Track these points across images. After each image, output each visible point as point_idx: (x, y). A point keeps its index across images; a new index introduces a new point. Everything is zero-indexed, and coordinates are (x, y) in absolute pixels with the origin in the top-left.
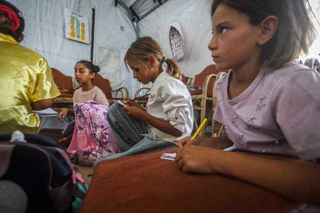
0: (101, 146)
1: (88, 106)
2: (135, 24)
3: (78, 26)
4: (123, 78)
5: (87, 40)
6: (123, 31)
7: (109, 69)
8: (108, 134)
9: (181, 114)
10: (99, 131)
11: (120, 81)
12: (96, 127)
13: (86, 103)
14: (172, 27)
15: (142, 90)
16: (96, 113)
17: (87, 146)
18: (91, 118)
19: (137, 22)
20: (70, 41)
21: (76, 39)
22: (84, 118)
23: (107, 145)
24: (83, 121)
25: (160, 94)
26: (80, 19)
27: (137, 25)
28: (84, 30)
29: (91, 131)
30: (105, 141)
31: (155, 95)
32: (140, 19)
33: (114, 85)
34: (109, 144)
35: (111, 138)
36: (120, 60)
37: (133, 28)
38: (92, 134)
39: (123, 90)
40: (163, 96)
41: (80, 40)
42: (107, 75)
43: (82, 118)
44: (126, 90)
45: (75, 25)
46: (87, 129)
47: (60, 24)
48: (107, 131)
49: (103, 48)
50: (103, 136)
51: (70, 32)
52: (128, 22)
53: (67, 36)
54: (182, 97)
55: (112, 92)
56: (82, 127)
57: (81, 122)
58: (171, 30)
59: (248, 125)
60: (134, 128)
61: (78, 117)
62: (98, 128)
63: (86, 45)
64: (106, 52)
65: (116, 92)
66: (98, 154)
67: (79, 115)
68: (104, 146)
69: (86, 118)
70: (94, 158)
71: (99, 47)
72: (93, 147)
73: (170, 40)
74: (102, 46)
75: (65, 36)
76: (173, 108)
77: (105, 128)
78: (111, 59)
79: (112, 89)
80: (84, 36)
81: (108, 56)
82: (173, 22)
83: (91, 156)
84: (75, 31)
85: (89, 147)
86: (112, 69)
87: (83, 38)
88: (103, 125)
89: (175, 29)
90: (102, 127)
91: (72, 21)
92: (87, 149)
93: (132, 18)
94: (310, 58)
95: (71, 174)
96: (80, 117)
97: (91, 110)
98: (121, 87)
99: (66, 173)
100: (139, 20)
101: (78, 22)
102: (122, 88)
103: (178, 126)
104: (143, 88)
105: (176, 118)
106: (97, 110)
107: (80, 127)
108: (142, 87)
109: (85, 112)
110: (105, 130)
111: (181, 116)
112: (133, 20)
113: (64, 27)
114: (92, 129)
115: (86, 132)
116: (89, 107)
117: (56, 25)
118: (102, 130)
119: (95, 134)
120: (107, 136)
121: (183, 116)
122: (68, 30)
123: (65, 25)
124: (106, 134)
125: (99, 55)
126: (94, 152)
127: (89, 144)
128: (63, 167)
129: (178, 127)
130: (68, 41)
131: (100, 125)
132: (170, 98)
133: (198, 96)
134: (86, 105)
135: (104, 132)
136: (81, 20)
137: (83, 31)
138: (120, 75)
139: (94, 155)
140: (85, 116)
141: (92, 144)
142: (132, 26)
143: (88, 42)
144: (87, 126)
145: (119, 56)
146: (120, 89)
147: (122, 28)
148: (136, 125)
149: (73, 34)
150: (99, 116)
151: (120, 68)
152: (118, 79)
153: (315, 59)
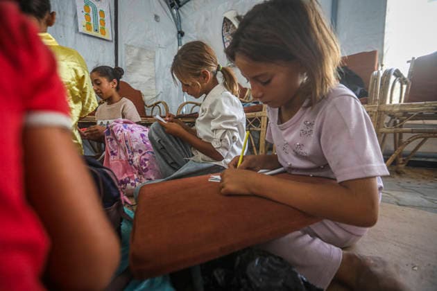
0: (139, 174)
1: (120, 126)
2: (175, 11)
3: (95, 15)
4: (160, 89)
5: (109, 35)
6: (158, 21)
7: (142, 77)
8: (148, 160)
9: (227, 137)
10: (136, 157)
11: (157, 92)
12: (133, 152)
13: (118, 122)
14: (225, 18)
15: (186, 105)
16: (131, 134)
17: (123, 174)
18: (126, 141)
19: (177, 9)
20: (86, 37)
21: (93, 33)
22: (116, 140)
23: (147, 173)
24: (116, 144)
25: (211, 111)
26: (97, 4)
27: (178, 13)
28: (104, 21)
29: (126, 157)
30: (144, 168)
31: (206, 109)
32: (181, 4)
33: (148, 98)
34: (149, 171)
35: (152, 164)
36: (154, 62)
37: (171, 17)
38: (129, 160)
39: (161, 105)
40: (214, 113)
41: (99, 35)
42: (138, 84)
43: (114, 141)
44: (165, 104)
45: (91, 14)
46: (122, 154)
47: (71, 12)
48: (147, 156)
49: (130, 46)
50: (142, 163)
51: (85, 24)
52: (164, 9)
53: (82, 29)
54: (233, 117)
55: (146, 108)
56: (115, 152)
57: (113, 146)
58: (224, 22)
59: (296, 153)
60: (179, 150)
61: (109, 140)
62: (135, 153)
63: (109, 43)
64: (136, 51)
65: (151, 108)
66: (137, 183)
67: (111, 137)
68: (144, 173)
69: (120, 141)
70: (133, 187)
71: (125, 44)
72: (130, 175)
73: (223, 37)
74: (129, 43)
75: (78, 30)
76: (221, 128)
77: (143, 152)
78: (143, 63)
79: (146, 103)
80: (104, 29)
81: (138, 58)
82: (226, 12)
83: (129, 185)
84: (92, 22)
85: (125, 176)
86: (145, 76)
87: (103, 32)
88: (141, 149)
89: (229, 21)
90: (140, 151)
91: (86, 7)
92: (123, 178)
93: (169, 3)
94: (390, 68)
95: (119, 195)
96: (111, 140)
97: (126, 132)
98: (158, 101)
99: (115, 194)
100: (180, 6)
101: (95, 8)
102: (159, 103)
103: (220, 149)
104: (187, 103)
105: (221, 140)
106: (132, 131)
107: (112, 152)
108: (185, 101)
109: (118, 134)
110: (143, 155)
111: (226, 139)
112: (172, 6)
113: (76, 16)
114: (129, 155)
115: (120, 158)
116: (122, 127)
117: (64, 14)
118: (140, 155)
119: (132, 160)
120: (146, 162)
121: (228, 139)
122: (82, 21)
123: (76, 13)
124: (146, 160)
125: (125, 57)
126: (132, 181)
127: (125, 171)
128: (112, 188)
129: (220, 151)
130: (82, 36)
131: (137, 150)
132: (220, 116)
133: (257, 113)
134: (118, 125)
135: (143, 157)
136: (99, 7)
137: (103, 23)
138: (156, 85)
139: (132, 184)
140: (119, 139)
141: (128, 172)
142: (171, 15)
143: (110, 38)
144: (121, 150)
145: (154, 58)
146: (156, 104)
147: (156, 17)
148: (181, 147)
149: (88, 26)
150: (136, 139)
151: (156, 75)
152: (152, 90)
153: (395, 69)
